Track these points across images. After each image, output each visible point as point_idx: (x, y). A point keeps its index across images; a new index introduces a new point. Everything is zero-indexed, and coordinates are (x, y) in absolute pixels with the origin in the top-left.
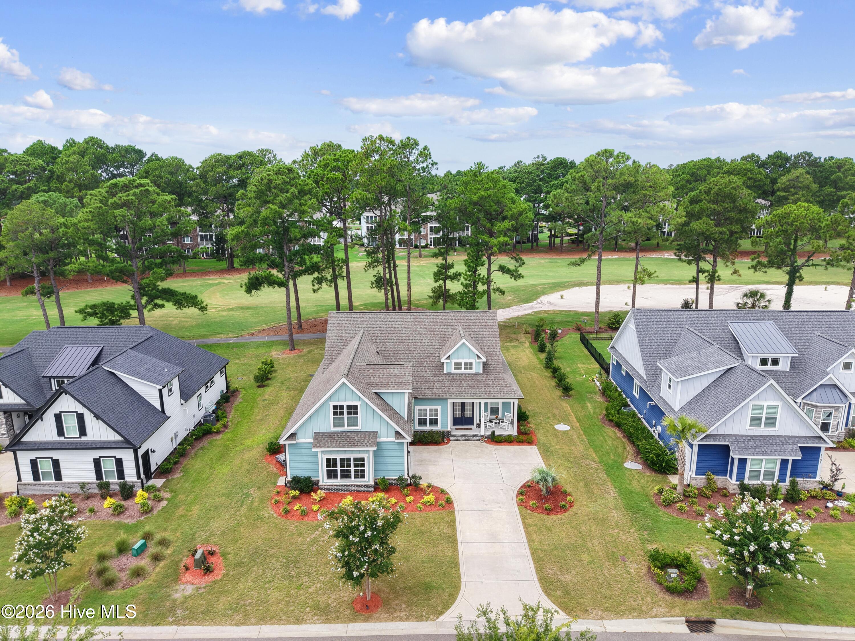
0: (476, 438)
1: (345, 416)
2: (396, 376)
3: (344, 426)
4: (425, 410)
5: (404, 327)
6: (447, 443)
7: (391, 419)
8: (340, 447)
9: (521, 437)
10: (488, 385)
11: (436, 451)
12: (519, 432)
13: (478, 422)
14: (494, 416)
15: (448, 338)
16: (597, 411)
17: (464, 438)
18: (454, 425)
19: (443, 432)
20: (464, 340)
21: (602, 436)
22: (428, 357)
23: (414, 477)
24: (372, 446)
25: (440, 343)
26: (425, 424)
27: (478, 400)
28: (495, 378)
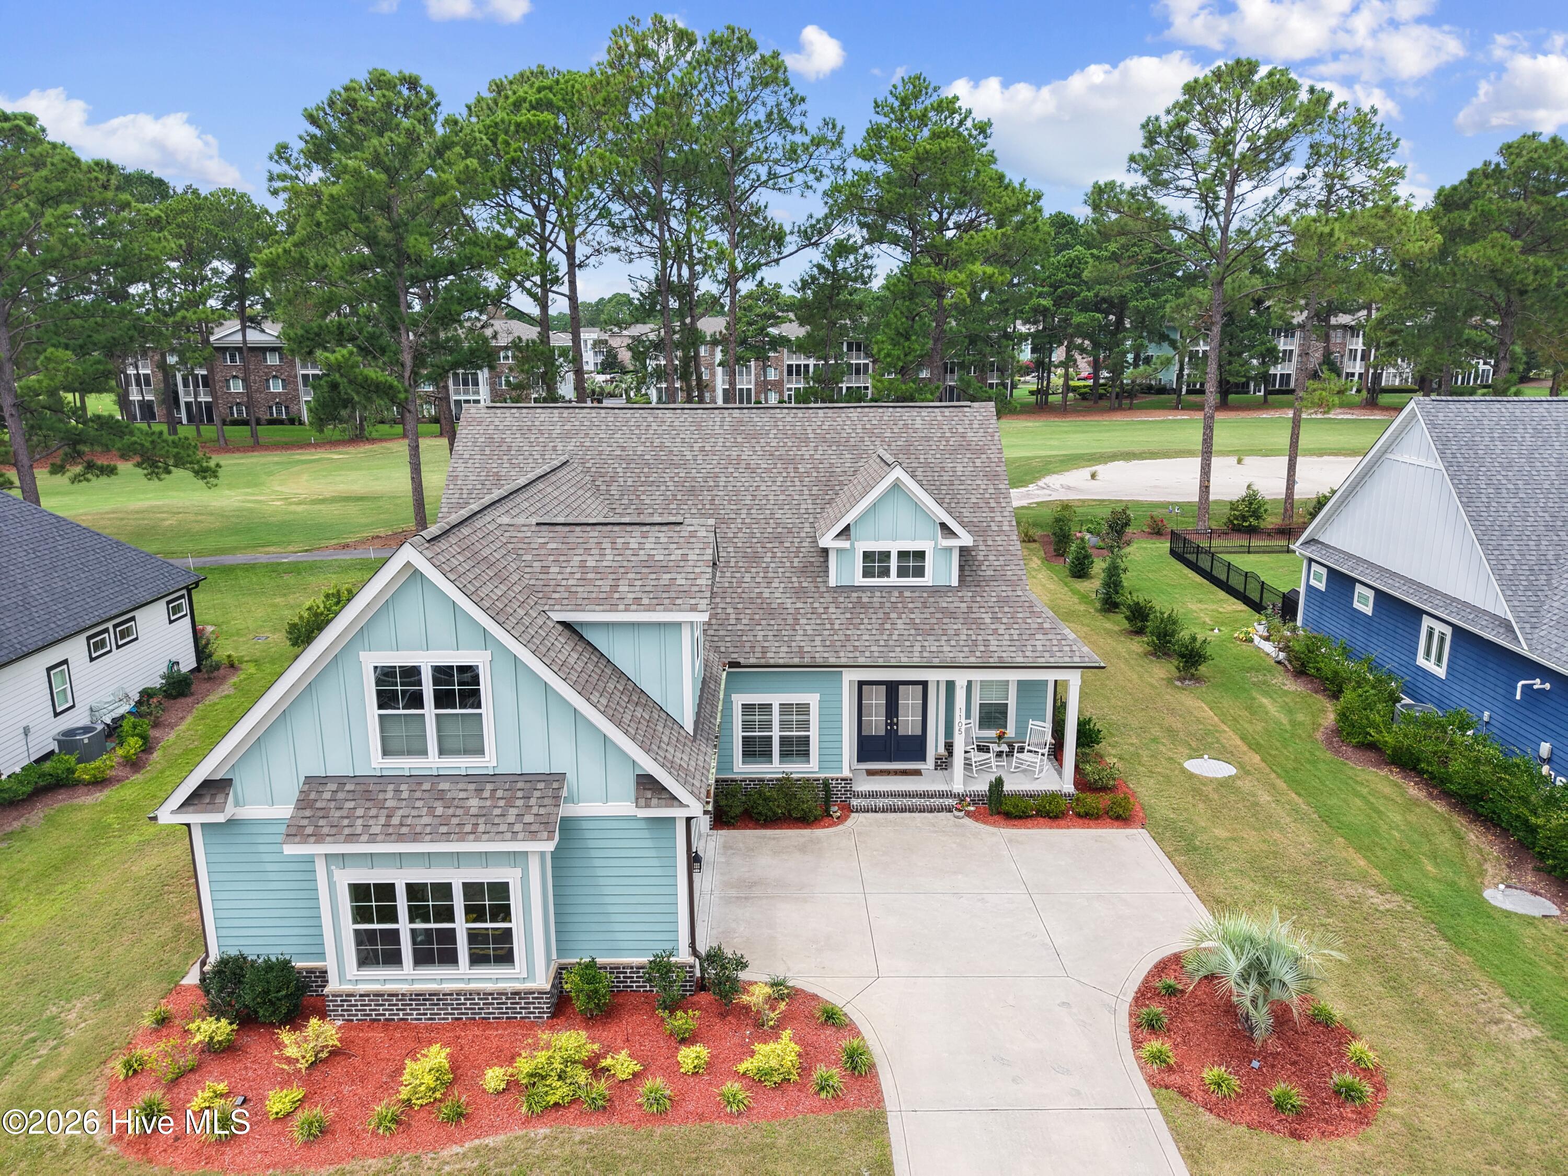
0: (937, 802)
1: (429, 710)
2: (650, 564)
3: (424, 752)
4: (767, 708)
5: (702, 449)
6: (841, 820)
7: (619, 725)
8: (401, 838)
9: (1091, 800)
10: (978, 624)
11: (802, 849)
12: (1082, 782)
13: (942, 750)
14: (993, 733)
15: (841, 484)
16: (1300, 717)
17: (899, 802)
18: (860, 760)
19: (826, 783)
20: (898, 473)
21: (1357, 794)
22: (779, 538)
23: (714, 957)
24: (533, 835)
25: (815, 498)
26: (767, 755)
27: (944, 676)
28: (1003, 601)
